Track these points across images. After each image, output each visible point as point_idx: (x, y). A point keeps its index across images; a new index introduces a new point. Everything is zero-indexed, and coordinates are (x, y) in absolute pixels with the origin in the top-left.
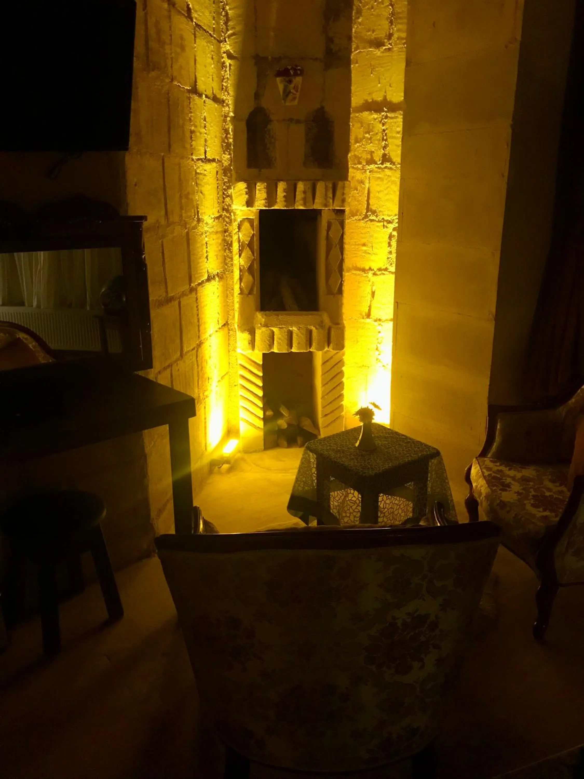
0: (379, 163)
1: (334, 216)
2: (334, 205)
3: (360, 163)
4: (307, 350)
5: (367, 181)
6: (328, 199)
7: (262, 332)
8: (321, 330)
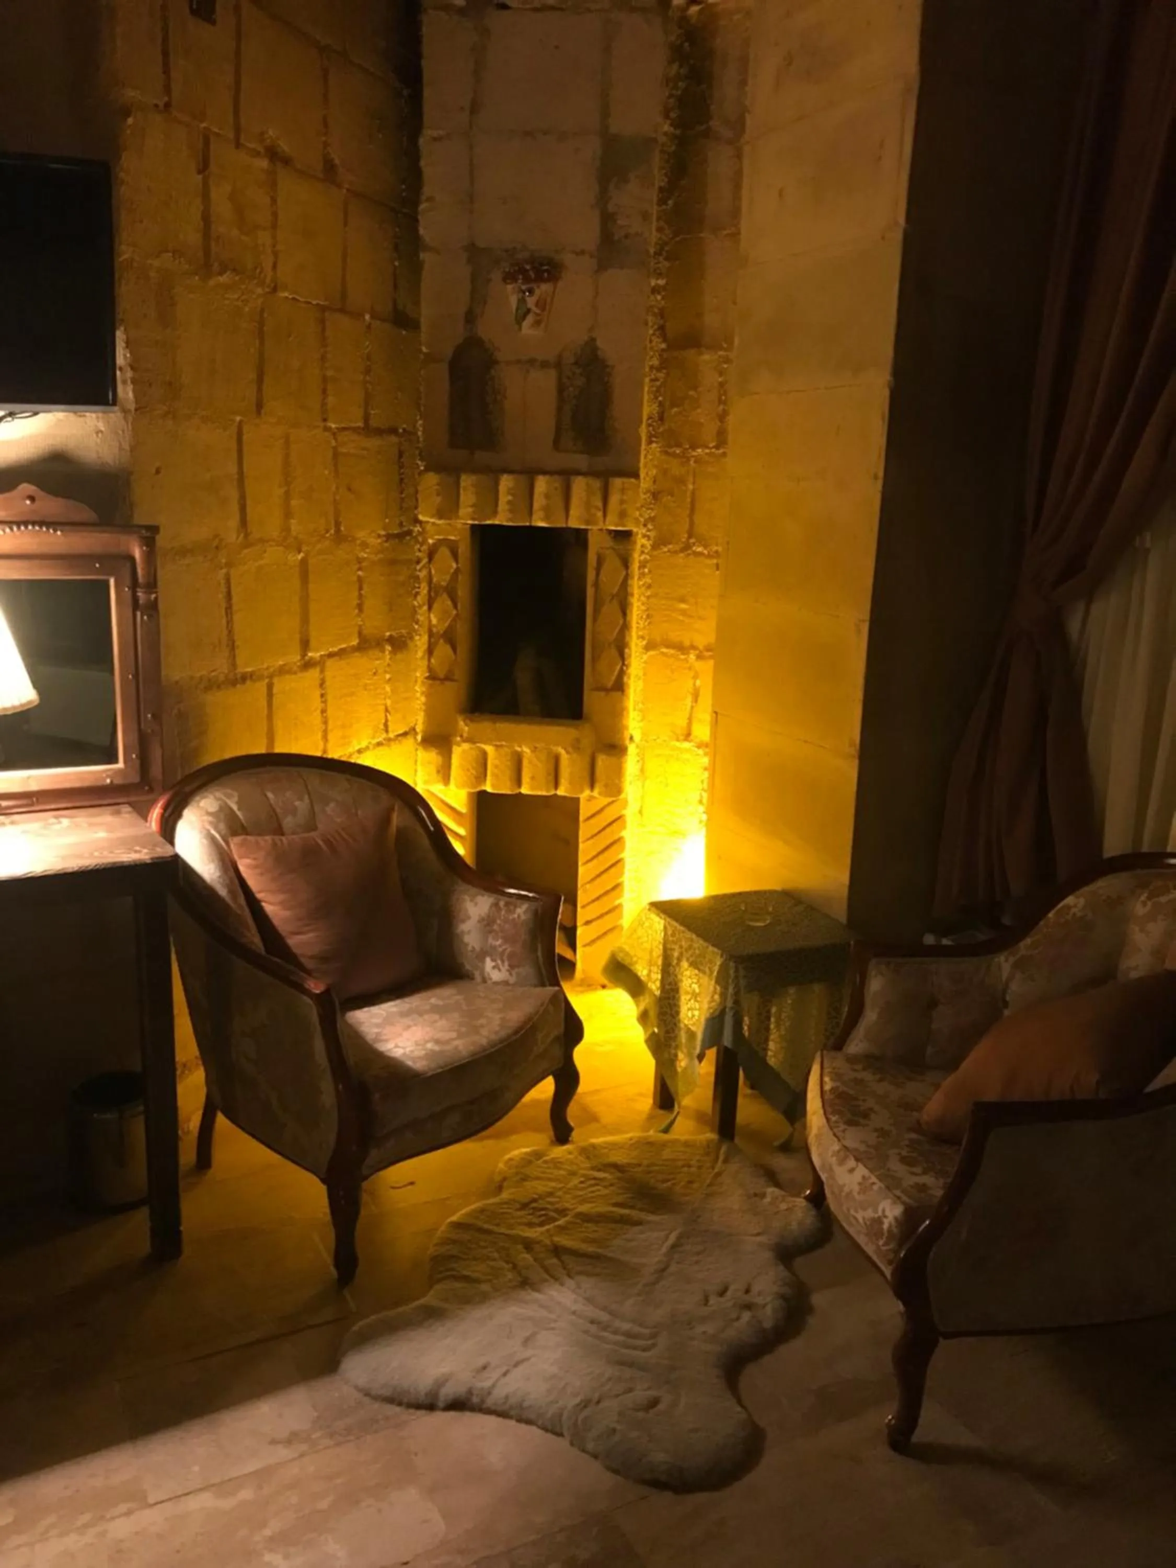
0: (711, 445)
1: (609, 542)
2: (607, 523)
3: (678, 445)
4: (548, 791)
5: (691, 479)
6: (593, 511)
7: (464, 751)
8: (575, 756)
